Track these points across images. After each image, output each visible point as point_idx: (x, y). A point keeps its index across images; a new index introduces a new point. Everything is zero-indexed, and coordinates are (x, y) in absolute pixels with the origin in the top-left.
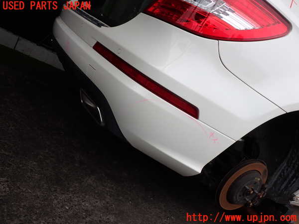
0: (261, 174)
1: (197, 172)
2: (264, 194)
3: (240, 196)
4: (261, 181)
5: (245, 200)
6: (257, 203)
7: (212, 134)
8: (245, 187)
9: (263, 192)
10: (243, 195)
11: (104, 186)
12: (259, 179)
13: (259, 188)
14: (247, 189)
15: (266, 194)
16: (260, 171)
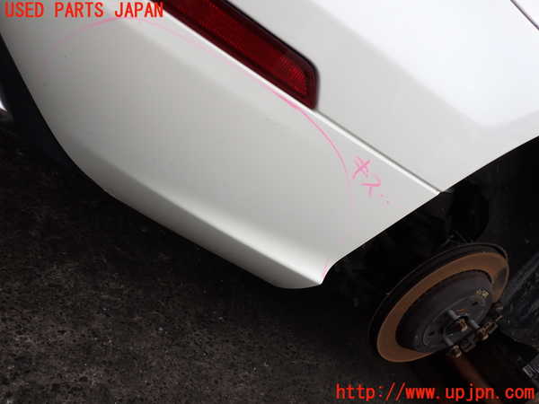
0: (491, 281)
1: (312, 282)
2: (493, 325)
3: (432, 333)
4: (490, 296)
5: (443, 341)
6: (471, 348)
7: (363, 166)
8: (446, 314)
9: (490, 324)
10: (441, 331)
11: (96, 288)
12: (485, 294)
13: (482, 313)
14: (450, 318)
15: (496, 326)
16: (490, 274)
